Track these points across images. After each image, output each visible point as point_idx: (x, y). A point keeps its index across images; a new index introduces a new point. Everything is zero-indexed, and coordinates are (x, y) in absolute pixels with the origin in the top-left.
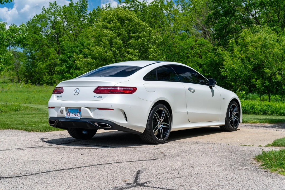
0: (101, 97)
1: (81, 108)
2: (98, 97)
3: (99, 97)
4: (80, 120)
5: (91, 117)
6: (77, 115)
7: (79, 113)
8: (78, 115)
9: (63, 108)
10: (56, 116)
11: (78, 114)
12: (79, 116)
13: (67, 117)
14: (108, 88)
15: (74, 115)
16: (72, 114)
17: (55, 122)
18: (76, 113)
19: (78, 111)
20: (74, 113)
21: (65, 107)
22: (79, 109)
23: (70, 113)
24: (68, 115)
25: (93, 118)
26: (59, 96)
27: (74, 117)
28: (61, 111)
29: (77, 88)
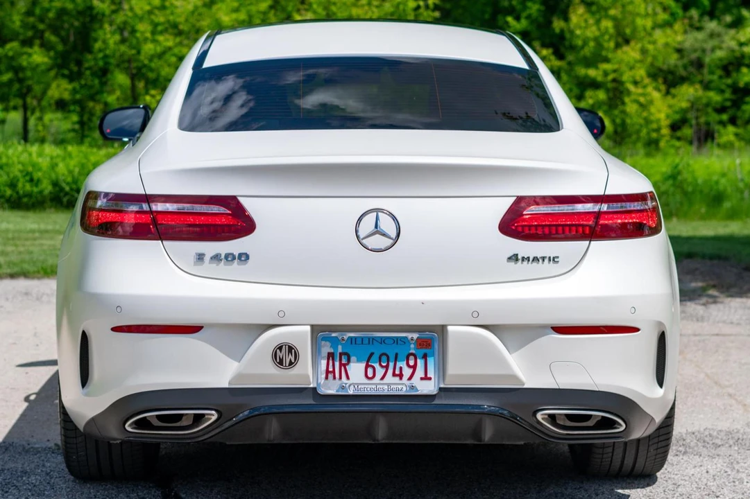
0: (554, 260)
1: (442, 329)
2: (536, 259)
3: (543, 258)
4: (437, 402)
5: (515, 377)
6: (407, 372)
7: (420, 363)
8: (420, 372)
9: (299, 335)
10: (226, 386)
11: (414, 367)
12: (426, 378)
13: (330, 388)
14: (580, 208)
15: (380, 372)
16: (363, 365)
17: (214, 418)
18: (392, 358)
19: (412, 346)
20: (375, 357)
21: (312, 326)
22: (415, 336)
23: (344, 361)
24: (330, 376)
25: (525, 386)
26: (216, 258)
27: (389, 385)
28: (280, 348)
29: (377, 210)
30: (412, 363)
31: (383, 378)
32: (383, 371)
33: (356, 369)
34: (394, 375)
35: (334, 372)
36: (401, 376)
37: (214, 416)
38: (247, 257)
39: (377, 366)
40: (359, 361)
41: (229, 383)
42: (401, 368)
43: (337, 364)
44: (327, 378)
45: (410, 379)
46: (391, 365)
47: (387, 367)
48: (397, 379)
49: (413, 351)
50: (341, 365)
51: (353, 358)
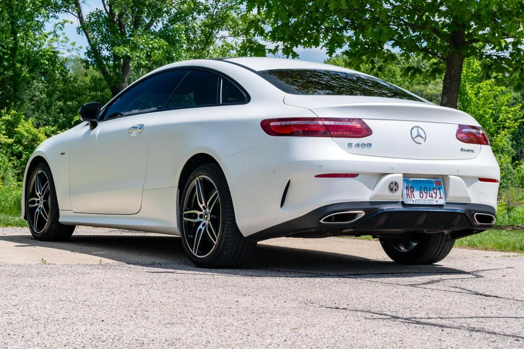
0: (473, 151)
2: (468, 151)
3: (470, 150)
4: (445, 208)
5: (469, 198)
6: (434, 195)
7: (438, 191)
8: (438, 196)
9: (398, 177)
10: (368, 200)
11: (436, 193)
12: (441, 198)
13: (409, 201)
15: (425, 195)
16: (419, 192)
17: (363, 214)
18: (428, 189)
19: (434, 184)
20: (422, 189)
21: (403, 174)
22: (435, 180)
23: (412, 190)
24: (408, 196)
25: (472, 202)
26: (358, 145)
27: (429, 200)
28: (392, 183)
29: (417, 127)
30: (435, 192)
31: (426, 198)
32: (426, 194)
33: (417, 193)
34: (430, 196)
35: (409, 194)
36: (432, 197)
37: (364, 214)
38: (370, 145)
39: (423, 192)
40: (417, 190)
41: (370, 199)
42: (432, 194)
43: (410, 191)
44: (407, 197)
45: (435, 198)
46: (428, 192)
47: (427, 193)
48: (431, 198)
49: (435, 187)
50: (411, 192)
51: (415, 189)
